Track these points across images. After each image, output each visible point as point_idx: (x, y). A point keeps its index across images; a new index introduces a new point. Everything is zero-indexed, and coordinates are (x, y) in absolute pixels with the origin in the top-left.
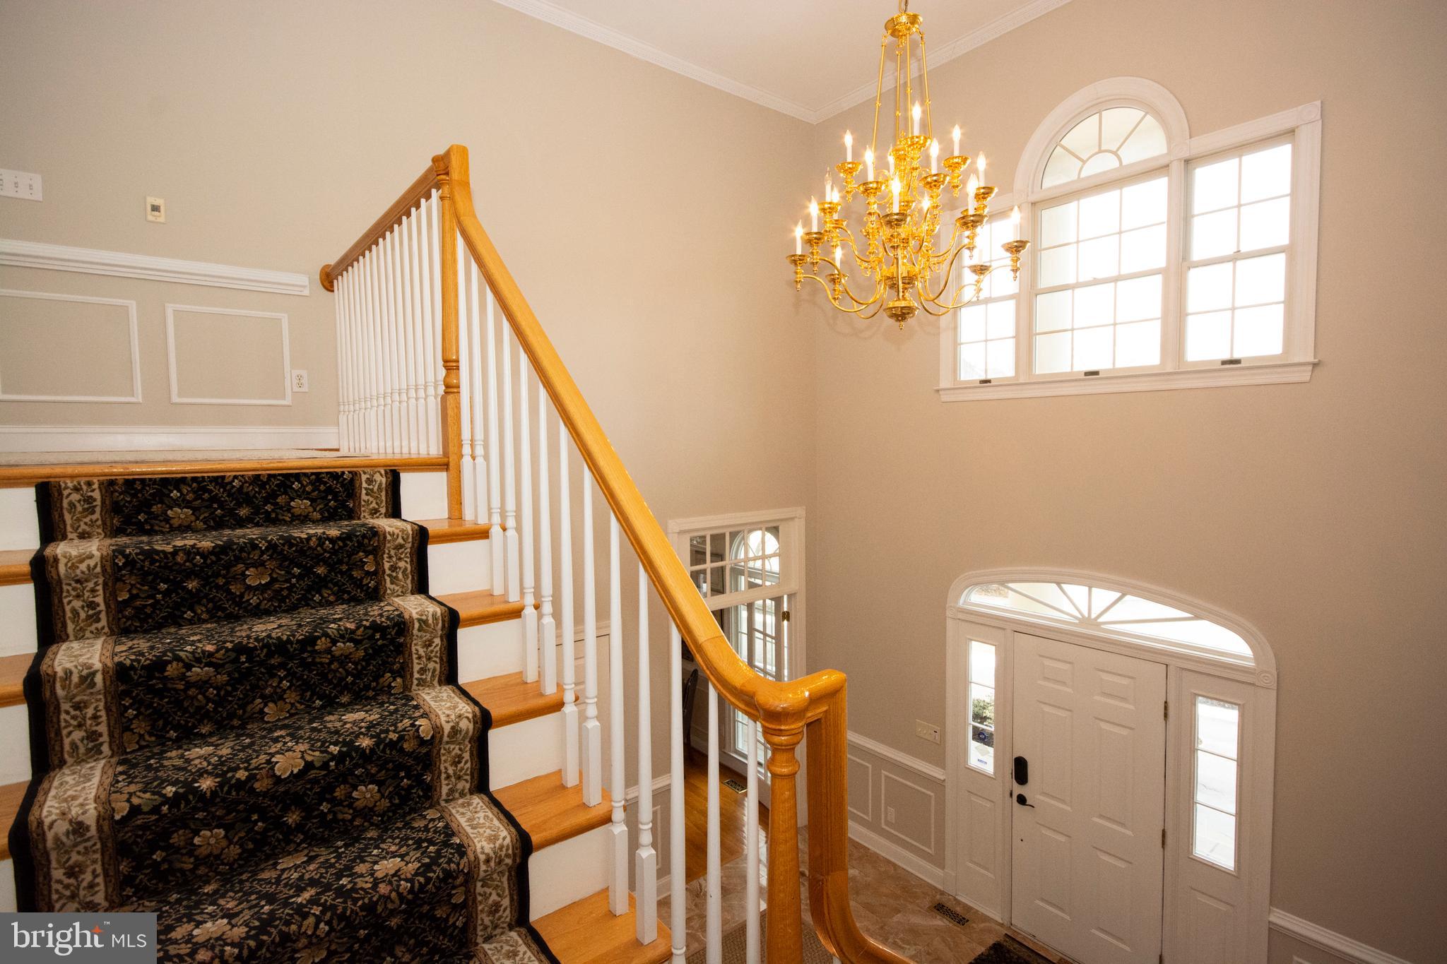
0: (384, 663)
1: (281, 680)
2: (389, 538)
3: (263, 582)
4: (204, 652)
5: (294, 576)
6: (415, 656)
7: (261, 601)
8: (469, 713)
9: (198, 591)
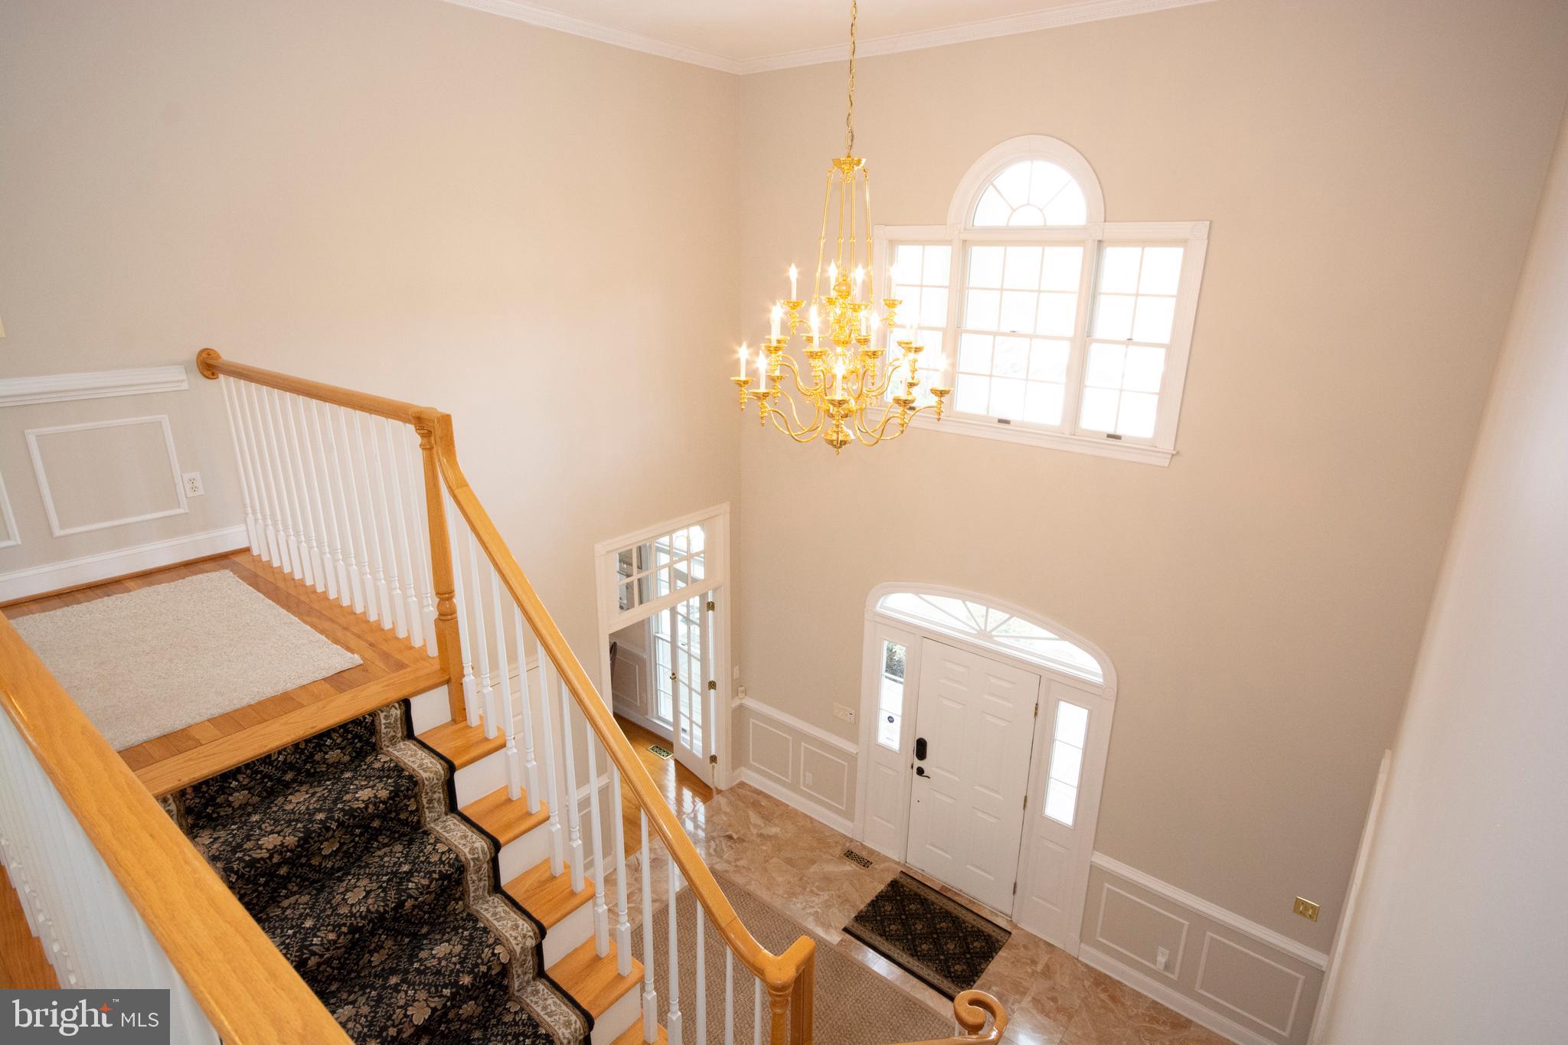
0: (449, 895)
1: (380, 935)
2: (426, 783)
3: (334, 849)
4: (329, 941)
5: (356, 836)
6: (470, 882)
7: (335, 863)
8: (529, 931)
9: (288, 873)
